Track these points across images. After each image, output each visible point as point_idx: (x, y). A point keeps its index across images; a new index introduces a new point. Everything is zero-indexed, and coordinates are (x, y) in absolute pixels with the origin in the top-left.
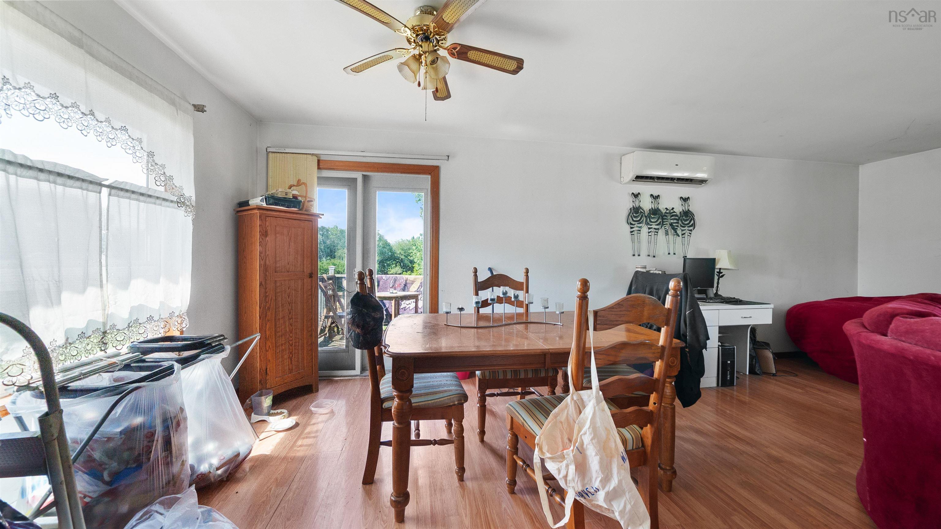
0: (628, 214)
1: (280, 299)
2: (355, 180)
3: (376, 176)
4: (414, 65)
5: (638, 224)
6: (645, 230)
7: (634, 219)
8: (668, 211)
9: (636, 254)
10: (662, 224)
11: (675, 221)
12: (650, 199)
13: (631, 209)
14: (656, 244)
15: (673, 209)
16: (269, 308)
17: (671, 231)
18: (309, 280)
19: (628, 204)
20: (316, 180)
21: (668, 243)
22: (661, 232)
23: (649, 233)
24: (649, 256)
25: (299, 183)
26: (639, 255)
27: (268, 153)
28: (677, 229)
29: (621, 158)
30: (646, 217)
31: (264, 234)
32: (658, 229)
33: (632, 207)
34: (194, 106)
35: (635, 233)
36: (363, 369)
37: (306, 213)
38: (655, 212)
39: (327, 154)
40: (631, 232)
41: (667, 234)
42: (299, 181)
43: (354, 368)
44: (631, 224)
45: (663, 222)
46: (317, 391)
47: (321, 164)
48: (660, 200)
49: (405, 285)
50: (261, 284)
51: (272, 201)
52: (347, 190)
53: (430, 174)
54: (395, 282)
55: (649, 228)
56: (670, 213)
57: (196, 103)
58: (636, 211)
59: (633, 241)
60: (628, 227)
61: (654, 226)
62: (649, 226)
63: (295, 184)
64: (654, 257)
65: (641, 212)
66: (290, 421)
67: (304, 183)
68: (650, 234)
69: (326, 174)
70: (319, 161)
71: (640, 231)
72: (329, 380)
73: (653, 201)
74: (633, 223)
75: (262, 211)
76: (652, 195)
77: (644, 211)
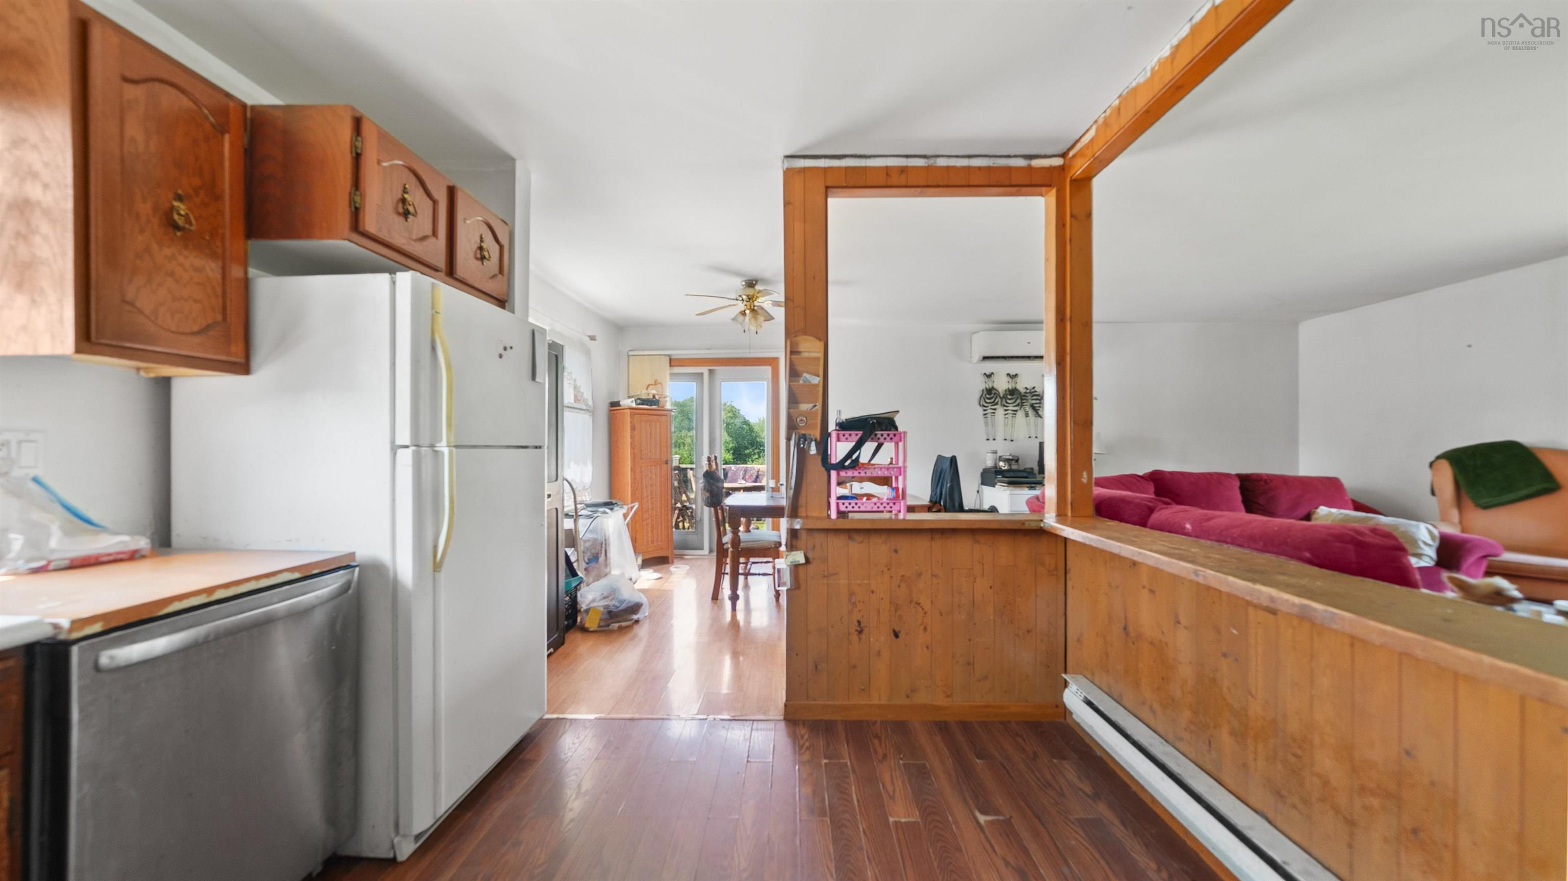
0: (980, 395)
1: (644, 481)
2: (701, 374)
3: (720, 370)
4: (741, 318)
5: (992, 406)
6: (1000, 411)
7: (988, 401)
8: (1028, 391)
9: (991, 439)
10: (1021, 405)
11: (1038, 401)
12: (1007, 379)
13: (983, 391)
14: (1013, 426)
15: (1034, 388)
16: (637, 489)
17: (1031, 412)
18: (666, 465)
19: (981, 385)
20: (668, 377)
21: (1028, 424)
22: (1021, 414)
23: (1005, 415)
24: (1005, 440)
25: (656, 383)
26: (994, 440)
27: (629, 356)
28: (1038, 410)
29: (971, 338)
30: (1001, 398)
31: (633, 428)
32: (1016, 411)
33: (984, 388)
34: (589, 336)
35: (989, 416)
36: (711, 551)
37: (662, 409)
38: (1013, 392)
39: (677, 353)
40: (985, 415)
41: (1027, 415)
42: (656, 381)
43: (702, 549)
44: (984, 406)
45: (1022, 403)
46: (673, 563)
47: (673, 362)
48: (1018, 380)
49: (757, 477)
50: (631, 469)
51: (639, 401)
52: (695, 383)
53: (770, 365)
54: (745, 473)
55: (1006, 410)
56: (1030, 393)
57: (590, 335)
58: (990, 392)
59: (986, 424)
60: (980, 409)
61: (1011, 408)
62: (1005, 408)
63: (653, 383)
64: (1012, 441)
65: (995, 393)
66: (657, 575)
67: (660, 383)
68: (1007, 416)
69: (677, 370)
70: (670, 360)
71: (994, 413)
72: (681, 557)
73: (1010, 380)
74: (986, 405)
75: (632, 411)
76: (1008, 374)
77: (999, 392)
